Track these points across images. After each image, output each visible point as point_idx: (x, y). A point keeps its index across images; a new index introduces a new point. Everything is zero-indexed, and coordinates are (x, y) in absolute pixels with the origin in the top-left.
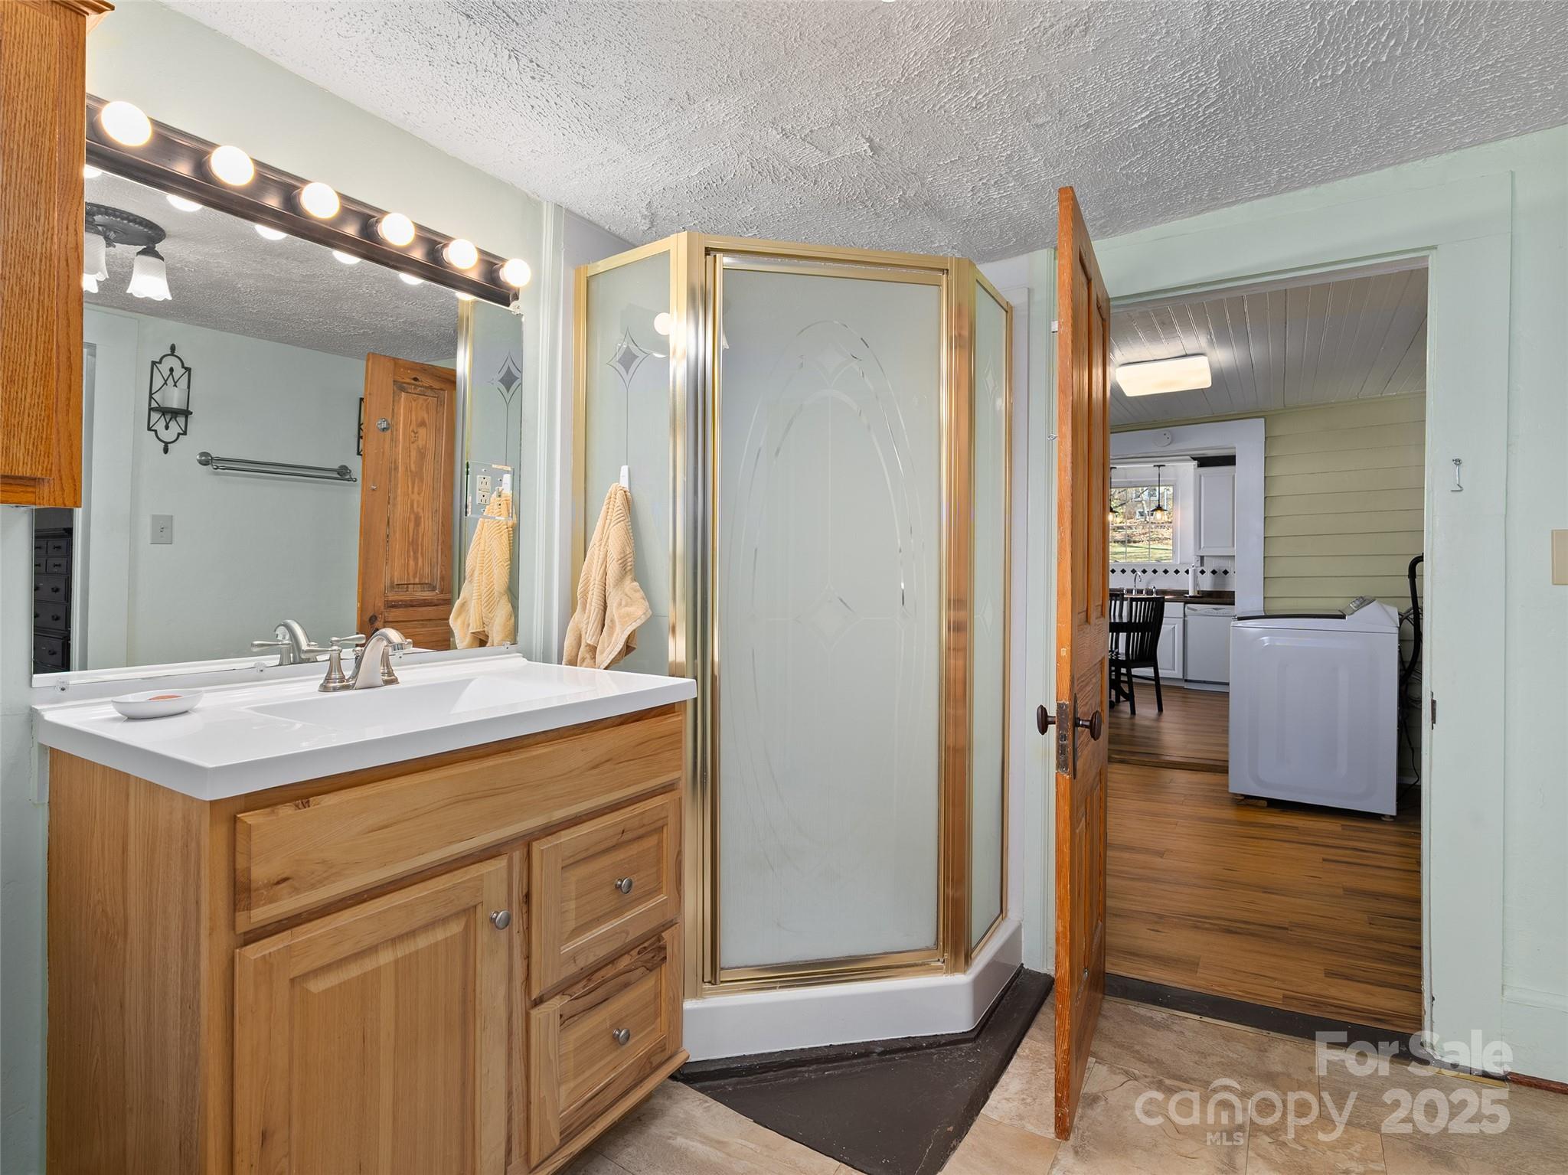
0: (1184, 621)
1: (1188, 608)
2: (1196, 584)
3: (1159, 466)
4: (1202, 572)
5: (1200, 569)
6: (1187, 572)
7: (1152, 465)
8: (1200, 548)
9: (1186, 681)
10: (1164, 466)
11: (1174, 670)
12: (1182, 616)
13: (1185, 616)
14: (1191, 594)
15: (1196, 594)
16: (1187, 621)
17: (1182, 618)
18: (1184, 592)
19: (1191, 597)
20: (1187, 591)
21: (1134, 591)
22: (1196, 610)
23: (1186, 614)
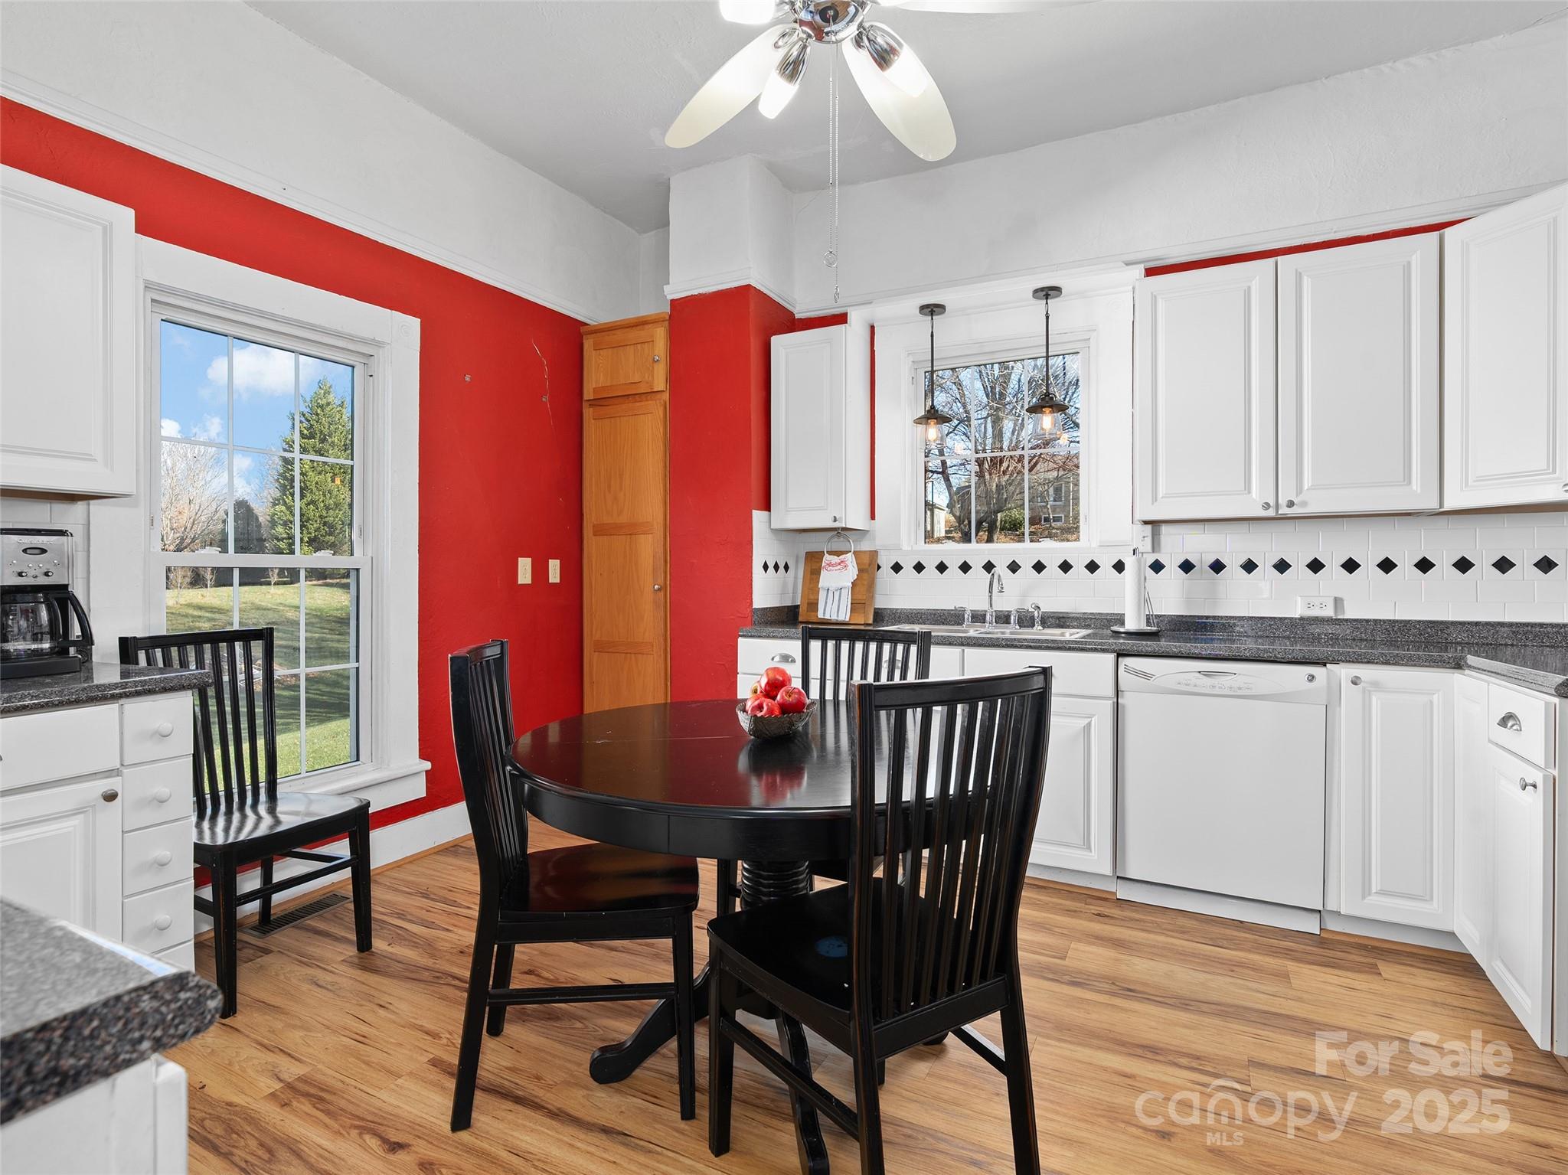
0: (1118, 709)
1: (1127, 670)
2: (1144, 600)
4: (1157, 567)
5: (1151, 559)
6: (1119, 567)
8: (1155, 499)
9: (1122, 879)
11: (1089, 848)
12: (1110, 691)
13: (1118, 692)
14: (1131, 625)
15: (1143, 627)
16: (1124, 706)
17: (1110, 702)
18: (1109, 621)
19: (1130, 635)
20: (1120, 619)
21: (988, 618)
22: (1147, 676)
23: (1122, 687)
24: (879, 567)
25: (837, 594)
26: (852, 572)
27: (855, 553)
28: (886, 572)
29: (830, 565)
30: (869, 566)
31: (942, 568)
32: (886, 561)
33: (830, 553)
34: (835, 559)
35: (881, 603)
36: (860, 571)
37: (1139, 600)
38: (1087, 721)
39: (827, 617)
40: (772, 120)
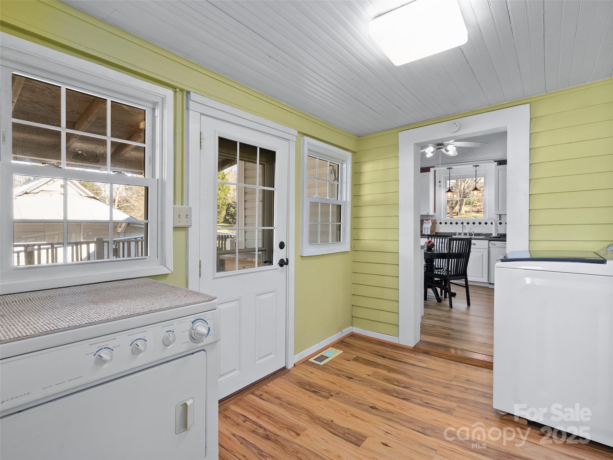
0: (489, 251)
1: (491, 243)
3: (476, 166)
4: (501, 223)
5: (499, 222)
6: (492, 223)
7: (472, 166)
8: (498, 210)
9: (490, 283)
10: (479, 166)
11: (483, 278)
12: (487, 247)
13: (489, 248)
14: (494, 235)
15: (497, 236)
16: (490, 250)
17: (487, 250)
18: (490, 235)
19: (493, 237)
20: (492, 234)
21: (462, 234)
22: (495, 245)
23: (490, 247)
24: (436, 223)
25: (427, 229)
26: (431, 224)
27: (431, 220)
28: (438, 225)
29: (425, 223)
30: (434, 223)
31: (451, 223)
32: (438, 222)
33: (425, 220)
34: (426, 221)
35: (437, 231)
36: (432, 224)
37: (496, 230)
38: (483, 253)
39: (425, 234)
40: (428, 158)
